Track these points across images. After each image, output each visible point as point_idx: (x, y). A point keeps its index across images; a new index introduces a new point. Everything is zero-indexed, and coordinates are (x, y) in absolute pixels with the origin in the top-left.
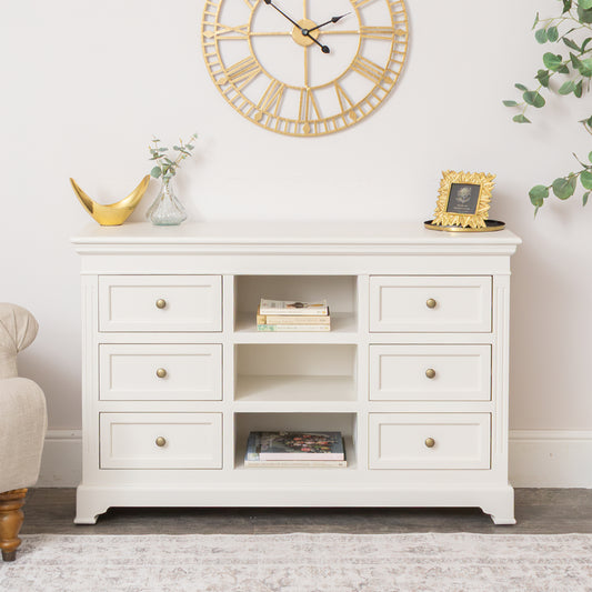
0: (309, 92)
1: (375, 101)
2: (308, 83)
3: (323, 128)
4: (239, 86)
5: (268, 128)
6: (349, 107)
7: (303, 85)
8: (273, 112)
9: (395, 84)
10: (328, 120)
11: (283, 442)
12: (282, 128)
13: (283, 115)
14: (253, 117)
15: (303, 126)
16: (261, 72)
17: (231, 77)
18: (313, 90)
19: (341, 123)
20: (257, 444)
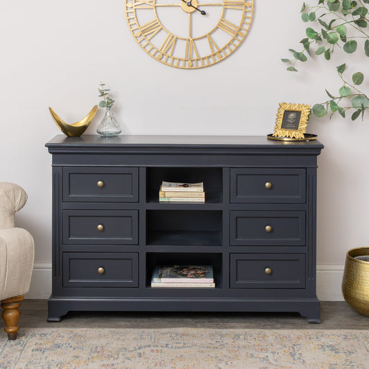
0: (191, 42)
1: (233, 47)
2: (191, 36)
3: (200, 64)
4: (149, 37)
5: (166, 63)
6: (216, 51)
7: (188, 37)
8: (169, 53)
9: (246, 37)
10: (203, 59)
11: (176, 272)
12: (175, 64)
13: (175, 55)
14: (156, 56)
15: (187, 63)
16: (162, 29)
17: (143, 32)
18: (194, 40)
19: (212, 61)
20: (160, 273)
